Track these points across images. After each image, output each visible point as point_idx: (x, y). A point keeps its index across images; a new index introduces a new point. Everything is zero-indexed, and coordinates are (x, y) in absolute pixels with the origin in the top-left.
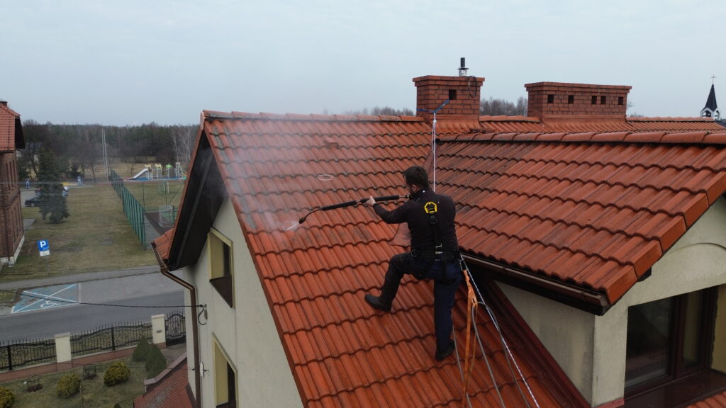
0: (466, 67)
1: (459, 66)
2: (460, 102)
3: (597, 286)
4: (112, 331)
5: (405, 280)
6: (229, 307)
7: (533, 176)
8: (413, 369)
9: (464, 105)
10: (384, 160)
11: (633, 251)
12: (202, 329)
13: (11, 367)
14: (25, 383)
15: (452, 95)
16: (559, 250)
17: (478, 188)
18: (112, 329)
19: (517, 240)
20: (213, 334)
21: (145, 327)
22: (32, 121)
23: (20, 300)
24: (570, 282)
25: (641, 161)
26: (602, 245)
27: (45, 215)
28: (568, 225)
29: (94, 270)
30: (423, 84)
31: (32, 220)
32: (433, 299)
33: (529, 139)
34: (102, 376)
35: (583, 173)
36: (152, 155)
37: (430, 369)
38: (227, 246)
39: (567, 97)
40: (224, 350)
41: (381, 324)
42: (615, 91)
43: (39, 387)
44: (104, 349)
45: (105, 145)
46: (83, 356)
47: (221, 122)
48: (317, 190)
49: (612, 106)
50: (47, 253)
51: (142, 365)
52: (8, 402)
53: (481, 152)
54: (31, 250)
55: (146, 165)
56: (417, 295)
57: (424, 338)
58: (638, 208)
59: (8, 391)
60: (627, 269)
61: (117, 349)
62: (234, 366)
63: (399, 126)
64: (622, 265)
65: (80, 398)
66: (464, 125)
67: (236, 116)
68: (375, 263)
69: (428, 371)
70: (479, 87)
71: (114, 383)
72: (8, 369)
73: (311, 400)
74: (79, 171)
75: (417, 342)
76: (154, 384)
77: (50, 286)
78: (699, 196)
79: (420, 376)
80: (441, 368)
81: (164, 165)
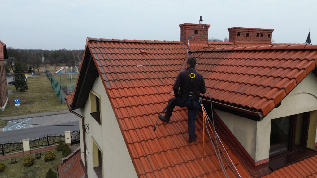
0: (202, 20)
1: (199, 20)
2: (199, 35)
3: (258, 109)
4: (48, 138)
5: (175, 110)
6: (99, 124)
7: (231, 65)
8: (179, 146)
9: (201, 36)
10: (166, 60)
11: (274, 94)
12: (87, 135)
13: (3, 153)
14: (10, 160)
15: (196, 32)
16: (242, 95)
17: (207, 71)
18: (48, 137)
19: (224, 91)
20: (92, 137)
21: (62, 136)
22: (11, 48)
23: (7, 125)
24: (246, 107)
25: (278, 57)
26: (261, 92)
27: (17, 88)
28: (246, 85)
29: (39, 112)
30: (183, 27)
31: (12, 91)
32: (187, 117)
33: (229, 50)
34: (43, 157)
35: (253, 63)
36: (64, 63)
37: (186, 146)
38: (98, 98)
39: (246, 34)
40: (97, 143)
41: (165, 128)
42: (267, 31)
43: (16, 162)
44: (44, 146)
45: (43, 58)
46: (35, 149)
47: (95, 42)
48: (137, 72)
49: (265, 38)
50: (19, 104)
51: (61, 153)
52: (2, 168)
53: (209, 56)
54: (11, 103)
55: (62, 67)
56: (181, 116)
57: (184, 133)
58: (276, 76)
59: (2, 163)
60: (271, 101)
61: (50, 146)
62: (101, 150)
63: (173, 45)
64: (268, 100)
65: (34, 167)
66: (201, 45)
67: (102, 40)
68: (162, 102)
69: (185, 147)
70: (208, 29)
71: (48, 160)
72: (2, 154)
73: (135, 158)
74: (32, 69)
75: (180, 135)
76: (66, 160)
77: (20, 119)
78: (302, 71)
79: (182, 149)
80: (191, 145)
81: (69, 67)
